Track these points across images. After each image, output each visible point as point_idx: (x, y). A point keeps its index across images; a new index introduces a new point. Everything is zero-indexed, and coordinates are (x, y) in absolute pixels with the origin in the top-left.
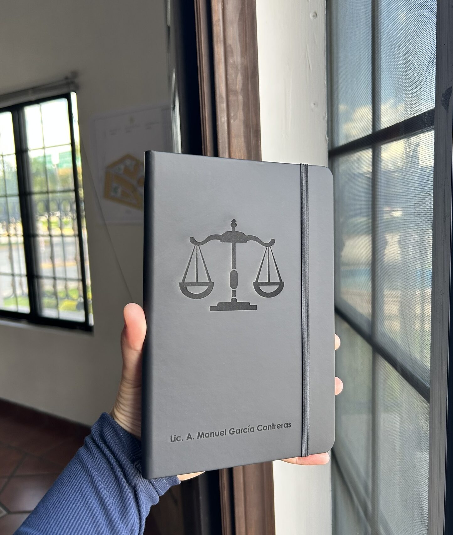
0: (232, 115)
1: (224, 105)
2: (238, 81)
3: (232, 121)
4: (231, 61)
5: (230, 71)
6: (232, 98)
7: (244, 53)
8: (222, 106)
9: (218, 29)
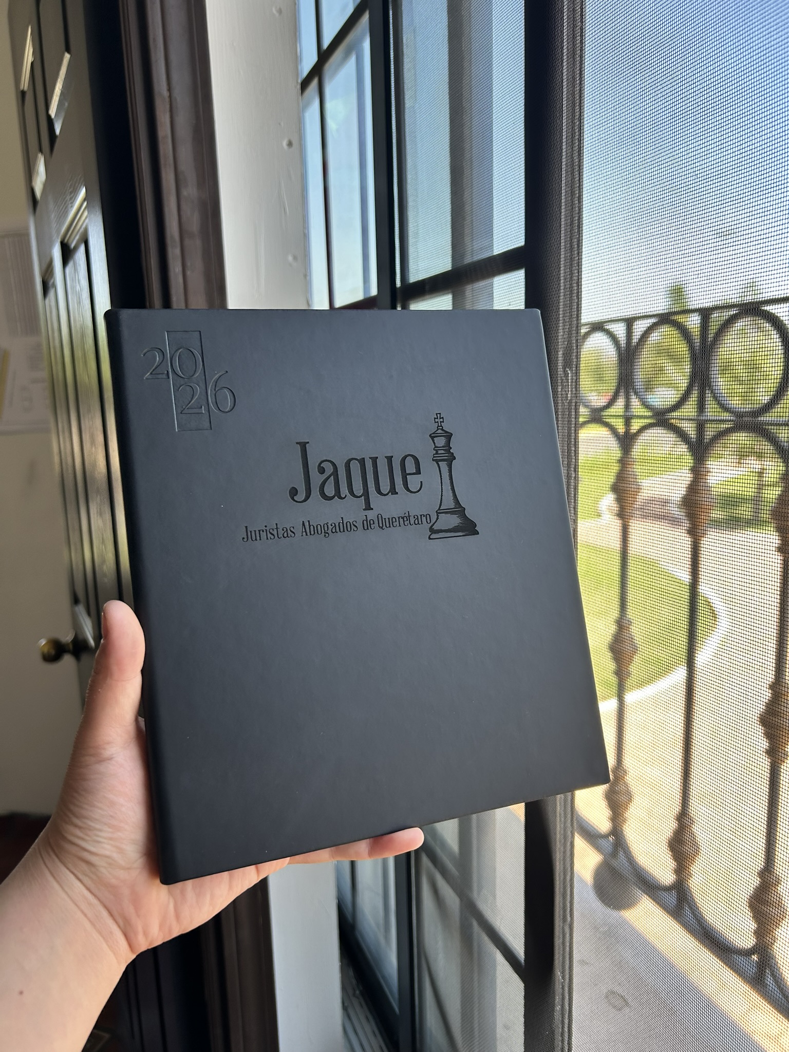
0: (189, 264)
1: (178, 251)
2: (194, 221)
3: (188, 273)
4: (185, 193)
5: (184, 206)
6: (187, 242)
7: (201, 184)
8: (174, 253)
9: (165, 148)
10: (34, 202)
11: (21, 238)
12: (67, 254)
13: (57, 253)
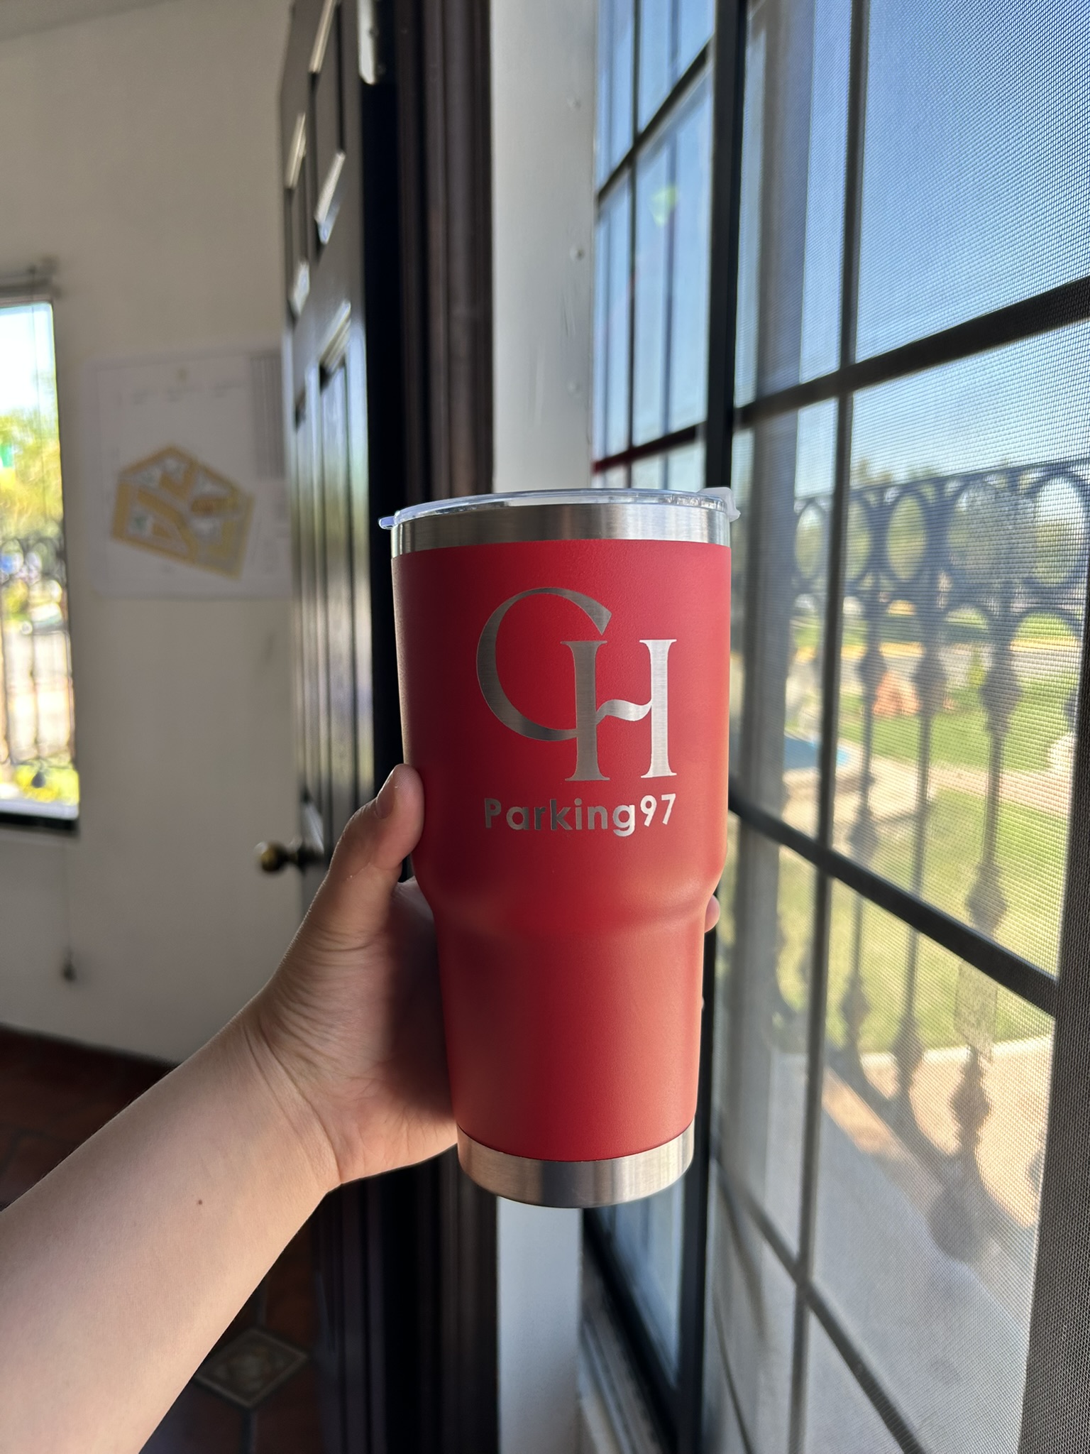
1: (443, 378)
5: (453, 328)
6: (456, 368)
7: (474, 303)
10: (292, 317)
11: (275, 358)
12: (324, 377)
13: (313, 378)
